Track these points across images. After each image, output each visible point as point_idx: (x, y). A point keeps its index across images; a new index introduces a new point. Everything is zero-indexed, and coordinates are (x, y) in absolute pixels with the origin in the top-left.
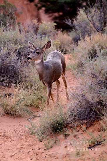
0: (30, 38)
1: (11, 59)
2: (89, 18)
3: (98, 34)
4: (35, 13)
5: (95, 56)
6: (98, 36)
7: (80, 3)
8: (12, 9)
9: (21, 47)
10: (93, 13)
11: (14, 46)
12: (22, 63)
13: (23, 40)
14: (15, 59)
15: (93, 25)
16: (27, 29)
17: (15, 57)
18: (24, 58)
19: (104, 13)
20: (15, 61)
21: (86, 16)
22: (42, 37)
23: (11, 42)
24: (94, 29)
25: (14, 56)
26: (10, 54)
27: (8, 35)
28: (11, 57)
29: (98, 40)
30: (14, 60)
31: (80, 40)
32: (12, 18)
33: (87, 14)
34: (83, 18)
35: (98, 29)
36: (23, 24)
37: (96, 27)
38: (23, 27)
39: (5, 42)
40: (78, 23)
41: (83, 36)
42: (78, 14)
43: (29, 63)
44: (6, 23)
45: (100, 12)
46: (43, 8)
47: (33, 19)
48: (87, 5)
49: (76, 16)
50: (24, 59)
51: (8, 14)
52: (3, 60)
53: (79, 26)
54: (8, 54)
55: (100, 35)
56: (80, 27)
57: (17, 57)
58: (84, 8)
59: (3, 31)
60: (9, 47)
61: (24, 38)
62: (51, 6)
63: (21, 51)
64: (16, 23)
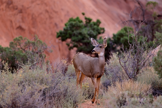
0: (58, 79)
1: (34, 99)
2: (121, 63)
3: (130, 81)
4: (66, 53)
5: (125, 104)
6: (130, 82)
7: (114, 46)
8: (41, 47)
9: (47, 87)
10: (126, 58)
11: (39, 86)
12: (46, 105)
13: (50, 80)
14: (39, 100)
15: (126, 71)
16: (55, 69)
17: (39, 98)
18: (49, 99)
19: (138, 60)
20: (39, 102)
21: (118, 61)
22: (70, 78)
23: (37, 81)
24: (126, 75)
25: (38, 96)
26: (34, 94)
27: (34, 73)
28: (35, 97)
29: (129, 87)
30: (37, 101)
31: (110, 85)
32: (40, 56)
33: (119, 59)
34: (115, 63)
35: (131, 76)
36: (51, 63)
37: (128, 73)
38: (51, 67)
39: (30, 81)
40: (110, 68)
41: (114, 81)
42: (110, 58)
43: (53, 105)
44: (33, 60)
45: (133, 59)
46: (75, 49)
47: (63, 59)
48: (121, 49)
49: (108, 59)
50: (49, 101)
51: (37, 51)
52: (26, 100)
53: (111, 70)
54: (32, 94)
55: (131, 82)
56: (111, 72)
57: (42, 98)
58: (118, 53)
59: (30, 69)
60: (33, 87)
61: (51, 78)
62: (84, 47)
63: (46, 92)
64: (44, 62)
